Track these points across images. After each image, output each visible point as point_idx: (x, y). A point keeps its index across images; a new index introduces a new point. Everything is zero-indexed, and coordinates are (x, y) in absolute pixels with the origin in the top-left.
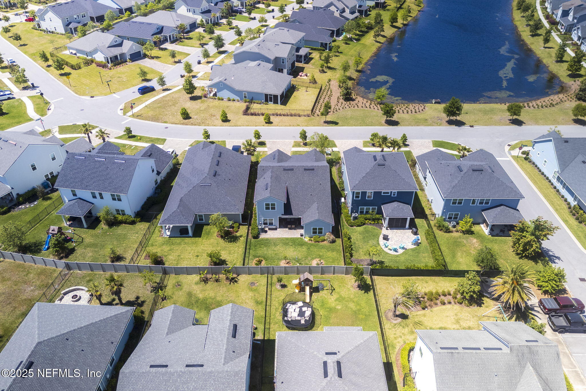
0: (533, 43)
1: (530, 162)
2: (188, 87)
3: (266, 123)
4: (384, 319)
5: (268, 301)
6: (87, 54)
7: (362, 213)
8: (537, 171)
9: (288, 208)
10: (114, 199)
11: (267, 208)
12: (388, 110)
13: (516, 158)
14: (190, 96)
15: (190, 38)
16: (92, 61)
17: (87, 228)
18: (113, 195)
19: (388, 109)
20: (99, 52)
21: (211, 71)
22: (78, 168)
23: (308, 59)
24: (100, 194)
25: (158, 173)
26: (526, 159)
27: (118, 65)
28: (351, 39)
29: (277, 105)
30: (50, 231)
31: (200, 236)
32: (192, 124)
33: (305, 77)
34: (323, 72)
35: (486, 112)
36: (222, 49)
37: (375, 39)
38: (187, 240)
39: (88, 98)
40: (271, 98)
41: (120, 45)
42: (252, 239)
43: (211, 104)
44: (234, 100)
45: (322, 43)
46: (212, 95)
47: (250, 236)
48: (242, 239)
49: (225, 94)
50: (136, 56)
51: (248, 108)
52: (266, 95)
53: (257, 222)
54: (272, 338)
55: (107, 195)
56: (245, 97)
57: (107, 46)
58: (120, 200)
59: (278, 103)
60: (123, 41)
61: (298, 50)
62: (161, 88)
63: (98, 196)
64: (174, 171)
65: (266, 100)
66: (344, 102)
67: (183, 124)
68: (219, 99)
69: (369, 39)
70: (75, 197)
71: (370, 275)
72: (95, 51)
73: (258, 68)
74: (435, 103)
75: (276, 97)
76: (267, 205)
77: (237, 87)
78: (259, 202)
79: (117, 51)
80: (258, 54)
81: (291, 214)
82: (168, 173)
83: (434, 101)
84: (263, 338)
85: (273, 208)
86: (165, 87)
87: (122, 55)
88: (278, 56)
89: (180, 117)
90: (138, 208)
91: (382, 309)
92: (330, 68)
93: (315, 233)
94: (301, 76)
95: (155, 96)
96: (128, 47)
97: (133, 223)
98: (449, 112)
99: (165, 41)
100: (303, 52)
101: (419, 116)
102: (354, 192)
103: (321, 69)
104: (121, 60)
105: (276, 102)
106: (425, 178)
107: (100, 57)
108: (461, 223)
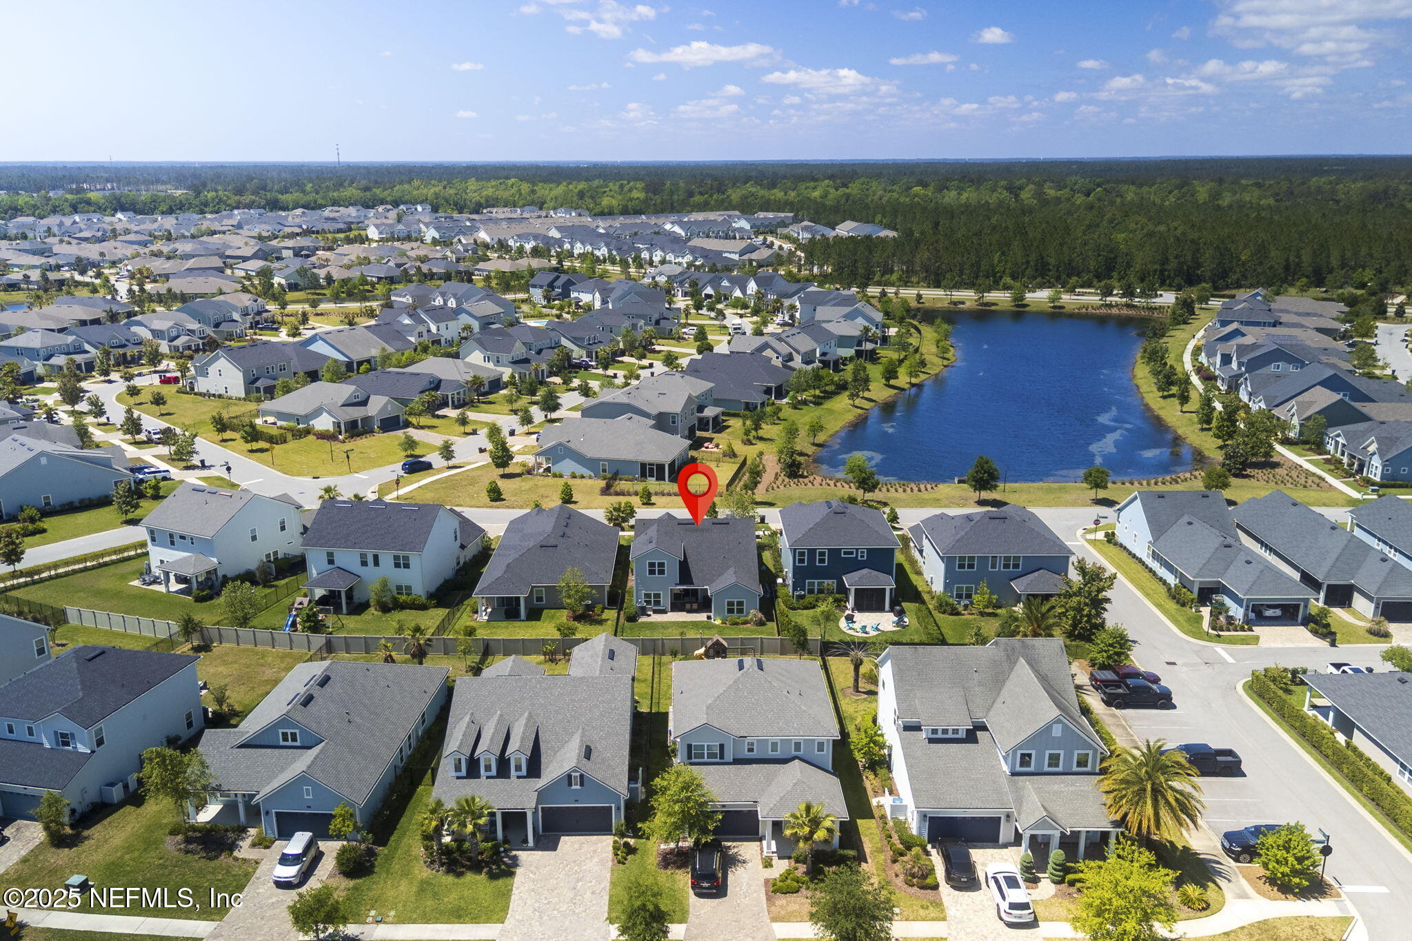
0: (1163, 408)
1: (1116, 544)
2: (500, 454)
3: (643, 504)
4: (839, 695)
5: (656, 680)
6: (298, 420)
7: (811, 591)
8: (1125, 554)
9: (685, 573)
10: (397, 565)
11: (652, 572)
12: (864, 478)
13: (1093, 542)
14: (501, 471)
15: (490, 403)
16: (308, 432)
17: (348, 614)
18: (396, 558)
19: (864, 475)
20: (325, 414)
21: (536, 444)
22: (340, 520)
23: (718, 425)
24: (376, 558)
25: (463, 547)
26: (1109, 541)
27: (358, 436)
28: (805, 403)
29: (662, 482)
30: (296, 606)
31: (539, 620)
32: (508, 507)
33: (715, 450)
34: (750, 443)
35: (1050, 491)
36: (554, 415)
37: (851, 402)
38: (518, 624)
39: (309, 479)
40: (651, 470)
41: (364, 403)
42: (626, 623)
43: (540, 483)
44: (583, 477)
45: (747, 404)
46: (541, 470)
47: (622, 620)
48: (609, 622)
49: (567, 466)
50: (391, 424)
51: (608, 487)
52: (643, 465)
53: (634, 598)
54: (662, 710)
55: (387, 559)
56: (604, 471)
57: (340, 404)
58: (407, 566)
59: (664, 479)
60: (369, 397)
61: (701, 409)
62: (445, 463)
63: (370, 560)
64: (485, 554)
65: (643, 475)
66: (787, 480)
67: (491, 507)
68: (555, 476)
69: (842, 403)
70: (331, 566)
71: (821, 655)
72: (317, 413)
73: (628, 423)
74: (960, 482)
75: (661, 467)
76: (652, 565)
77: (591, 453)
78: (638, 560)
79: (357, 413)
80: (629, 405)
81: (691, 583)
82: (474, 556)
83: (956, 480)
84: (648, 710)
85: (662, 572)
86: (451, 463)
87: (367, 420)
88: (663, 410)
89: (485, 498)
90: (433, 590)
91: (838, 687)
92: (761, 439)
93: (731, 611)
94: (707, 448)
95: (434, 475)
96: (377, 405)
97: (423, 607)
98: (976, 481)
99: (444, 404)
100: (710, 412)
101: (924, 495)
102: (795, 550)
103: (745, 437)
104: (363, 427)
105: (660, 477)
106: (921, 552)
107: (324, 423)
108: (976, 598)
